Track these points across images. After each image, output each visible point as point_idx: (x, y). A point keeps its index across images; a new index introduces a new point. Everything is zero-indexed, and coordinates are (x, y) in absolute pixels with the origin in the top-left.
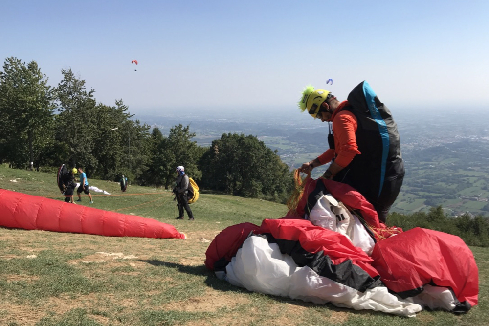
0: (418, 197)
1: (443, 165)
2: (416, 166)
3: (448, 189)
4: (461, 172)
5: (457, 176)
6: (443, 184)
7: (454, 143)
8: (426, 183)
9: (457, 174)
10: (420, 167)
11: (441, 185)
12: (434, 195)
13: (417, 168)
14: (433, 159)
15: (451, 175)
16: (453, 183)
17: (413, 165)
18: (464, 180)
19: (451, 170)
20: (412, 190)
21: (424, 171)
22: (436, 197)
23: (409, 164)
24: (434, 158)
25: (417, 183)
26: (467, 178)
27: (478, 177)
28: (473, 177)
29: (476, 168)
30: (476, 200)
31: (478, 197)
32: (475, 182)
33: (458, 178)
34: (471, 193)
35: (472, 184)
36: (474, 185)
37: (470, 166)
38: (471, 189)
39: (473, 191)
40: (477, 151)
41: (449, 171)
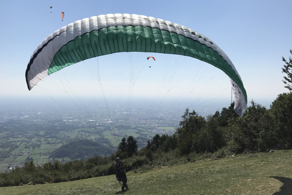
3: (4, 152)
4: (11, 139)
5: (9, 142)
7: (4, 122)
9: (9, 141)
15: (5, 142)
16: (6, 147)
18: (14, 144)
19: (4, 139)
26: (15, 143)
27: (21, 141)
28: (19, 141)
29: (20, 136)
30: (22, 155)
31: (23, 153)
32: (20, 144)
33: (10, 143)
34: (19, 152)
35: (18, 146)
36: (20, 146)
37: (16, 135)
38: (18, 149)
39: (20, 150)
40: (19, 126)
41: (3, 140)
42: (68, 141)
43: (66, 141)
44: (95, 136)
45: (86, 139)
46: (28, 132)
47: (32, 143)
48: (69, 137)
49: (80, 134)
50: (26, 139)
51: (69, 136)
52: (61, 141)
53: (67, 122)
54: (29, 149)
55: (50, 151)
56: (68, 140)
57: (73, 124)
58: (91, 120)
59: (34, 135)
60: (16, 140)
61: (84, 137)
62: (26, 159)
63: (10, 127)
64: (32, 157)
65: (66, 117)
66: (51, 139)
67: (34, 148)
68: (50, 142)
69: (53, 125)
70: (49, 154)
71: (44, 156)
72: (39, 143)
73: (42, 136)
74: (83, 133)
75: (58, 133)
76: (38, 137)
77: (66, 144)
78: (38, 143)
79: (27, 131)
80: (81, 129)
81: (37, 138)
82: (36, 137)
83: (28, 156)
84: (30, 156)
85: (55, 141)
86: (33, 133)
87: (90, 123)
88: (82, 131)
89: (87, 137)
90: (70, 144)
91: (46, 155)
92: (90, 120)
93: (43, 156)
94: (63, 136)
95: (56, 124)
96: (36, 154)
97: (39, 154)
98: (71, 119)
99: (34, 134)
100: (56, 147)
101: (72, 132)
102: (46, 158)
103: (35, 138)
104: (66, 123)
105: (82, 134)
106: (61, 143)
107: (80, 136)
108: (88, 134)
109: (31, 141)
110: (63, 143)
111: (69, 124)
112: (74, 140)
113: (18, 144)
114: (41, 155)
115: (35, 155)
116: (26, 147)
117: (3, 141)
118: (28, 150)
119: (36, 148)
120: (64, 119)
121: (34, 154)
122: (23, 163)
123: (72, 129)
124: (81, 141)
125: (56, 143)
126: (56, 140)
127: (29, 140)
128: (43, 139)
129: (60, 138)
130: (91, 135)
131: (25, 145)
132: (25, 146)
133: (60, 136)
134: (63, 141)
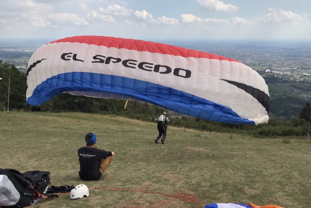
44: (308, 94)
45: (296, 96)
49: (290, 89)
53: (277, 74)
57: (283, 77)
58: (307, 74)
61: (294, 94)
65: (277, 68)
74: (293, 88)
80: (291, 84)
87: (304, 77)
88: (293, 86)
89: (298, 94)
90: (276, 99)
105: (292, 90)
107: (289, 92)
111: (279, 76)
112: (281, 96)
120: (274, 70)
124: (289, 98)
130: (303, 93)
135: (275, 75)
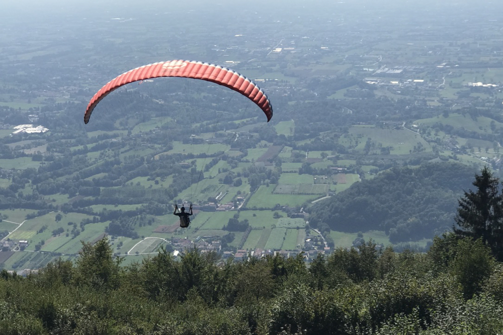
0: (91, 218)
1: (139, 136)
2: (80, 142)
3: (155, 191)
4: (178, 148)
5: (171, 157)
6: (143, 181)
8: (106, 184)
9: (170, 153)
10: (90, 146)
11: (139, 184)
12: (125, 208)
13: (81, 147)
14: (117, 124)
15: (157, 157)
16: (163, 176)
17: (73, 141)
18: (187, 167)
19: (156, 146)
20: (75, 205)
21: (97, 154)
22: (131, 214)
23: (63, 141)
24: (118, 122)
25: (87, 184)
26: (190, 161)
27: (212, 156)
28: (203, 156)
29: (207, 136)
30: (212, 209)
31: (216, 201)
32: (208, 168)
33: (174, 163)
34: (202, 195)
35: (201, 173)
36: (206, 175)
37: (193, 132)
38: (202, 185)
39: (205, 190)
40: (204, 97)
41: (152, 148)
42: (380, 166)
43: (374, 167)
44: (491, 151)
45: (451, 161)
46: (237, 122)
47: (247, 166)
48: (386, 151)
49: (429, 138)
50: (226, 149)
51: (385, 145)
52: (353, 162)
53: (382, 87)
54: (237, 189)
55: (310, 201)
56: (380, 162)
57: (403, 97)
58: (479, 84)
59: (256, 134)
60: (197, 150)
61: (447, 153)
62: (226, 223)
63: (175, 102)
64: (246, 221)
65: (379, 67)
66: (316, 155)
67: (254, 186)
68: (313, 166)
69: (329, 98)
70: (309, 212)
71: (289, 218)
72: (272, 168)
73: (283, 141)
74: (442, 134)
75: (345, 131)
76: (268, 144)
77: (372, 177)
78: (268, 168)
79: (233, 119)
80: (434, 120)
81: (266, 149)
82: (263, 142)
83: (231, 215)
84: (242, 213)
85: (331, 163)
86: (252, 127)
87: (475, 95)
88: (440, 127)
89: (459, 156)
90: (389, 177)
91: (298, 216)
92: (476, 82)
93: (285, 220)
94: (362, 145)
95: (339, 95)
96: (262, 209)
97: (273, 210)
98: (395, 77)
99: (256, 131)
100: (333, 187)
101: (398, 128)
102: (298, 228)
103: (260, 147)
104: (378, 94)
105: (438, 141)
106: (353, 172)
107: (429, 150)
108: (462, 142)
109: (244, 159)
110: (361, 174)
111: (389, 95)
112: (406, 164)
113: (200, 164)
114: (280, 213)
115: (257, 213)
116: (227, 181)
117: (152, 151)
118: (233, 191)
119: (261, 187)
120: (371, 75)
121: (255, 209)
122: (217, 238)
123: (400, 119)
124: (430, 170)
125: (337, 172)
126: (338, 158)
127: (237, 153)
128: (287, 153)
129: (350, 150)
130: (476, 149)
131: (225, 171)
132: (223, 175)
133: (354, 143)
134: (362, 164)
135: (376, 92)
